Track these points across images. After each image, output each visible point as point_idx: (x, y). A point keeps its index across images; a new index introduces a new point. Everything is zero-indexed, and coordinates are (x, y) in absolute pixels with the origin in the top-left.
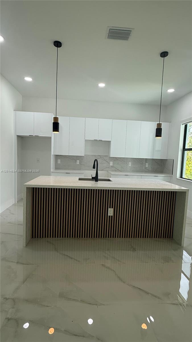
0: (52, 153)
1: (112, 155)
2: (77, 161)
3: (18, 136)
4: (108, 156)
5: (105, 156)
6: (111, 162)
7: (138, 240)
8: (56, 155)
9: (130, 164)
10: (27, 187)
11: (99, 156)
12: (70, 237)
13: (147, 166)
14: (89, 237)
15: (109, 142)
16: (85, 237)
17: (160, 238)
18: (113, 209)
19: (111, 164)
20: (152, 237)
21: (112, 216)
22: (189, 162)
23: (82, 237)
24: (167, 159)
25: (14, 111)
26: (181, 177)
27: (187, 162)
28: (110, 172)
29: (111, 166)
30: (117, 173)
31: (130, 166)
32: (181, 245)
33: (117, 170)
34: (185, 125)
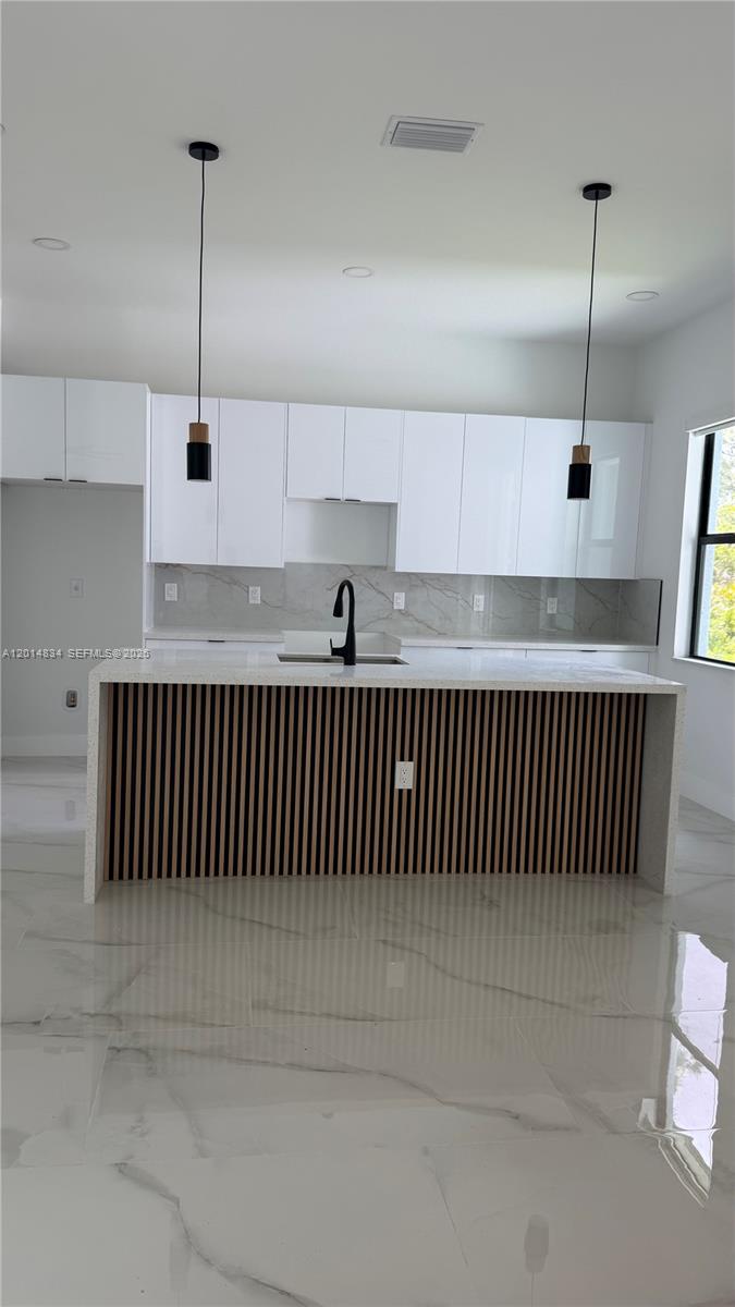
0: (147, 557)
1: (401, 566)
2: (251, 589)
5: (372, 567)
6: (396, 594)
7: (508, 879)
8: (158, 565)
9: (480, 601)
10: (101, 683)
11: (347, 566)
12: (254, 873)
13: (551, 608)
14: (326, 872)
15: (390, 509)
16: (308, 871)
17: (589, 875)
18: (412, 763)
20: (560, 871)
21: (409, 791)
23: (300, 871)
24: (637, 581)
26: (692, 653)
28: (396, 636)
29: (400, 610)
30: (425, 641)
31: (481, 609)
33: (426, 629)
34: (704, 436)
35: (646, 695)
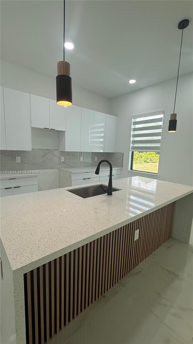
2: (17, 157)
4: (59, 150)
5: (55, 150)
6: (62, 157)
11: (48, 149)
13: (96, 159)
15: (63, 132)
19: (63, 159)
21: (137, 240)
24: (115, 153)
26: (131, 169)
29: (63, 162)
33: (69, 167)
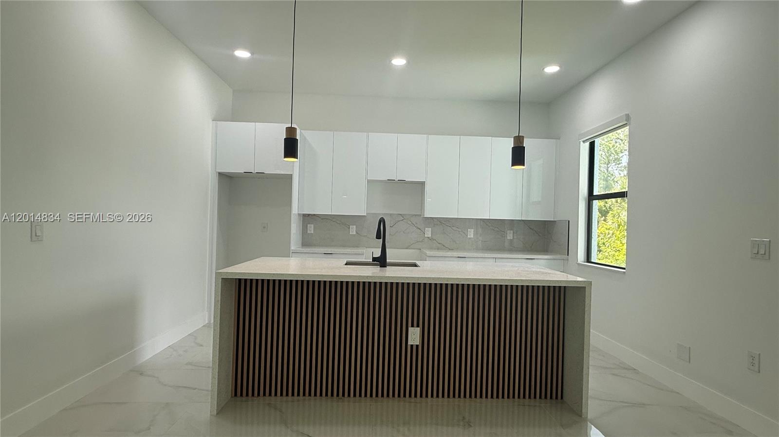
0: (295, 210)
1: (428, 214)
2: (350, 227)
3: (219, 173)
4: (420, 215)
5: (413, 215)
6: (426, 229)
7: (481, 403)
8: (304, 215)
9: (471, 234)
10: (222, 279)
11: (401, 215)
12: (321, 395)
13: (510, 236)
14: (366, 395)
15: (422, 184)
16: (355, 395)
17: (532, 400)
18: (419, 328)
19: (428, 233)
20: (514, 397)
21: (417, 346)
22: (623, 233)
23: (349, 395)
24: (555, 221)
25: (213, 121)
26: (588, 259)
27: (618, 232)
28: (425, 251)
29: (428, 237)
30: (441, 253)
31: (472, 236)
32: (581, 416)
33: (442, 247)
34: (589, 142)
35: (565, 287)
